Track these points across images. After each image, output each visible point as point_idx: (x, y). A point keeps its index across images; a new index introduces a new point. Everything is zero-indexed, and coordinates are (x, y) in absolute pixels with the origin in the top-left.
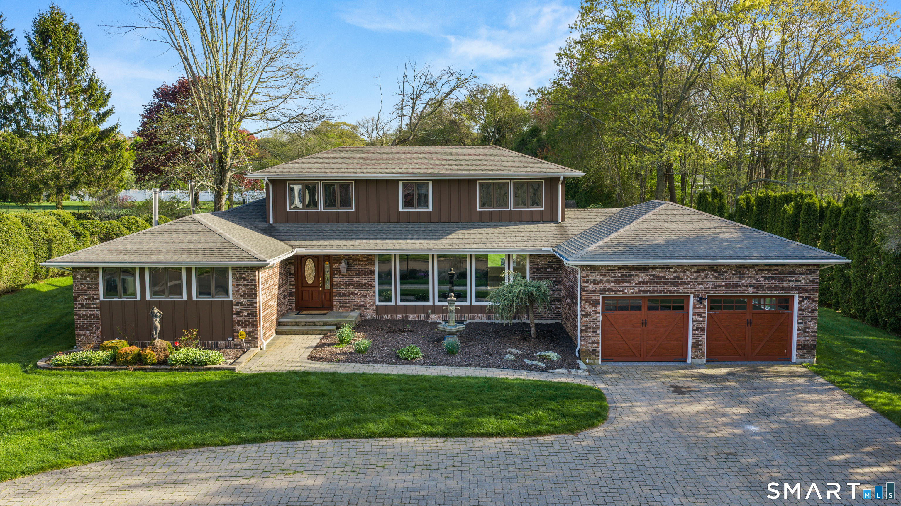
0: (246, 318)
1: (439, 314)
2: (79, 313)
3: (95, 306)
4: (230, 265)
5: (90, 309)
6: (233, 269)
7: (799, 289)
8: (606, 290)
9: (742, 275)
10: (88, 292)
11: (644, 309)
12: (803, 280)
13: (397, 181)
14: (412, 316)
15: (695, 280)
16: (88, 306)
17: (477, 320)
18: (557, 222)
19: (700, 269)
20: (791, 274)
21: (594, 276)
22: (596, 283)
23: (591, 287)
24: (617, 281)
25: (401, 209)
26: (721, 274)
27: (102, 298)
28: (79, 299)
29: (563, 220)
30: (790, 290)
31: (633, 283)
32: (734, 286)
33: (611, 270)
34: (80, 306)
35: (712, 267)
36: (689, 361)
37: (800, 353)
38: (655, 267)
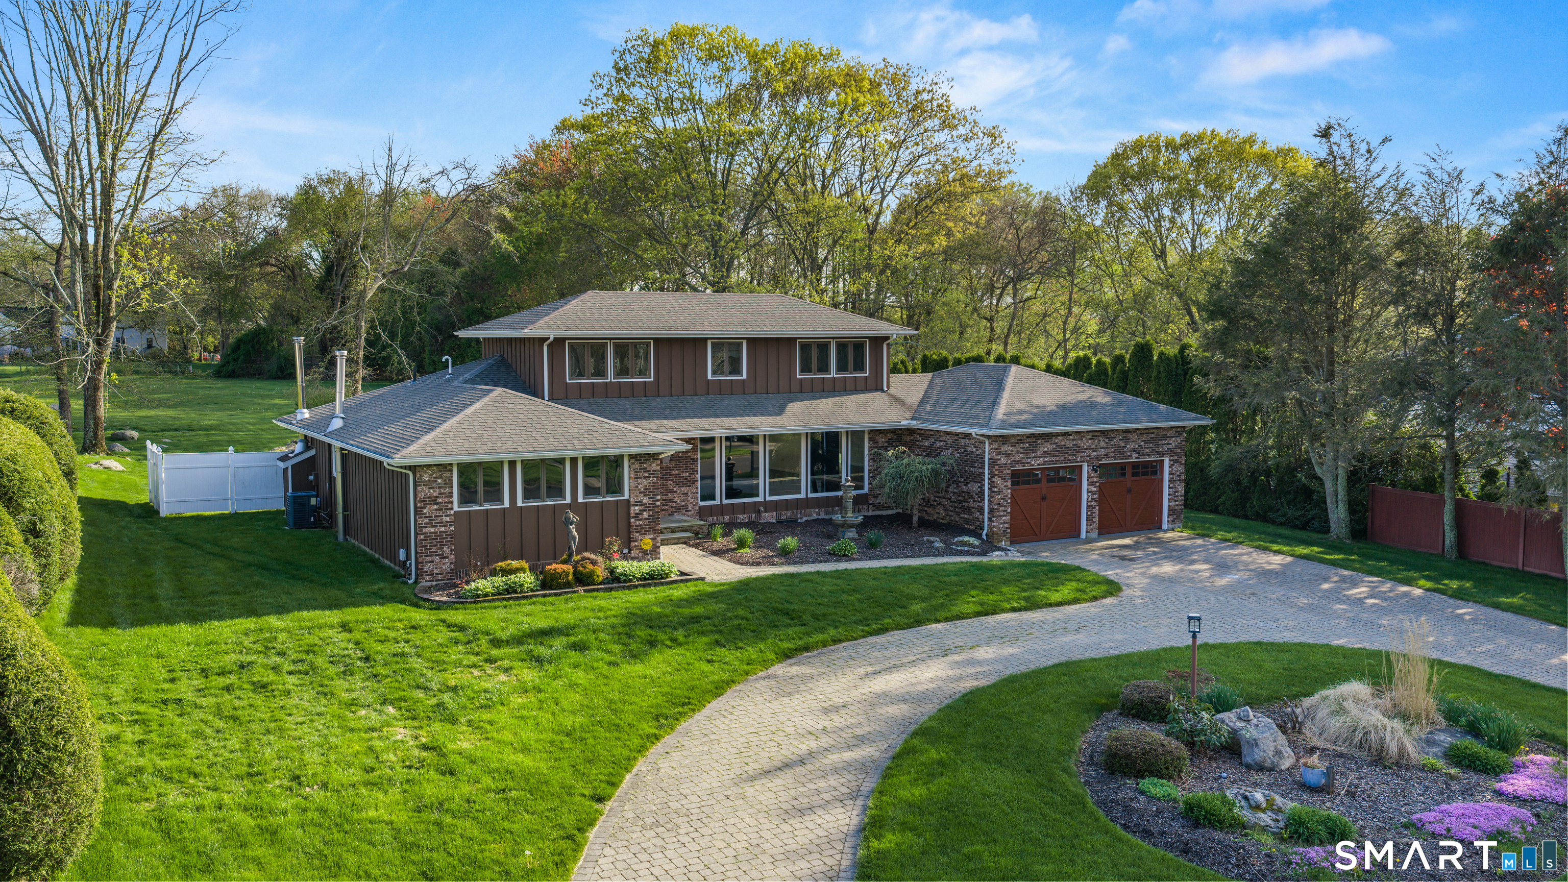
0: (646, 522)
1: (771, 511)
2: (424, 530)
3: (448, 519)
4: (626, 451)
5: (441, 524)
6: (631, 457)
7: (1170, 452)
8: (1016, 462)
9: (1127, 440)
10: (439, 500)
11: (1044, 482)
12: (1174, 442)
13: (706, 340)
14: (741, 517)
15: (1090, 448)
16: (439, 519)
17: (815, 516)
18: (882, 390)
19: (1095, 434)
20: (1165, 437)
21: (1006, 448)
22: (1007, 455)
23: (1003, 460)
24: (1026, 451)
25: (710, 377)
26: (1111, 439)
27: (456, 508)
28: (425, 511)
29: (888, 387)
30: (1162, 454)
31: (1039, 453)
32: (1120, 451)
33: (1020, 439)
34: (427, 520)
35: (1103, 432)
36: (1083, 535)
37: (1171, 519)
38: (1057, 435)
